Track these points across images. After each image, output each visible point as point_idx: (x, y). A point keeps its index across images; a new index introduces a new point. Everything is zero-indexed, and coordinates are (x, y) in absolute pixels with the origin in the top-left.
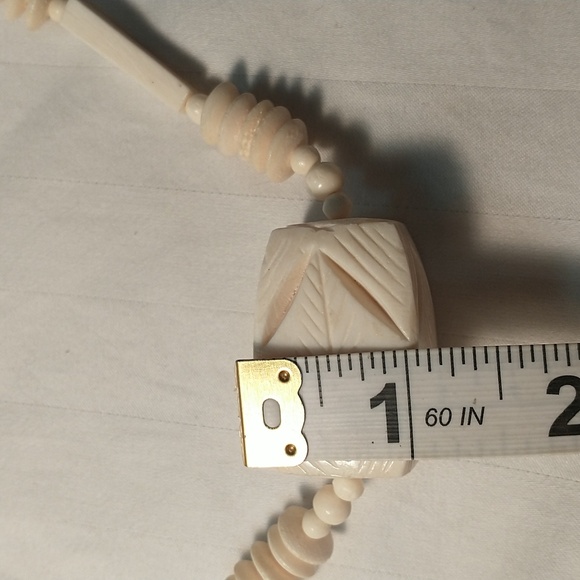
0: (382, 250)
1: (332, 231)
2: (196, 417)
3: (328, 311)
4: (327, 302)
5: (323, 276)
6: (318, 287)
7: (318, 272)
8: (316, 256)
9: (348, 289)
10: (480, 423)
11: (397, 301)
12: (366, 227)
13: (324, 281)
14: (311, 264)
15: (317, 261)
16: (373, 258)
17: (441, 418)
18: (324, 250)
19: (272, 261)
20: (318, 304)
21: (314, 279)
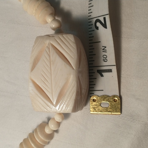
0: (69, 42)
1: (54, 36)
2: (17, 92)
3: (51, 60)
4: (51, 58)
5: (50, 50)
6: (48, 53)
7: (49, 49)
8: (49, 44)
9: (58, 54)
10: (106, 47)
11: (72, 58)
12: (64, 36)
13: (50, 52)
14: (47, 47)
15: (49, 46)
16: (66, 44)
17: (105, 58)
18: (52, 42)
19: (36, 46)
20: (48, 58)
21: (48, 51)
